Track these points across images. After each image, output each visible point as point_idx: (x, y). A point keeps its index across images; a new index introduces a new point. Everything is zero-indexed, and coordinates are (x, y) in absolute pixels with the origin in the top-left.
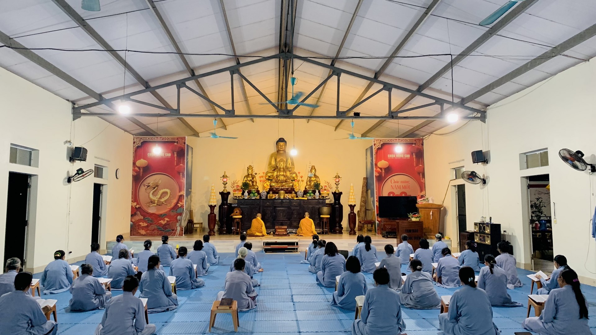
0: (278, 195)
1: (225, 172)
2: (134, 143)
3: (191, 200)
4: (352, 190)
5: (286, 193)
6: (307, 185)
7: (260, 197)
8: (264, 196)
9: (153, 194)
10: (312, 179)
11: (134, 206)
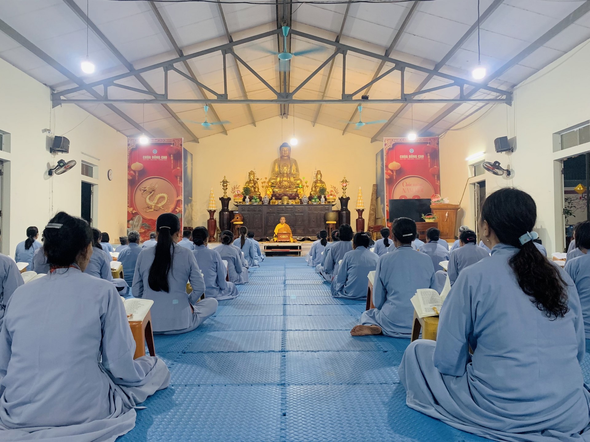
0: (281, 201)
1: (225, 176)
2: (129, 145)
3: (192, 209)
4: (360, 194)
5: (290, 199)
6: (312, 191)
7: (263, 203)
8: (265, 201)
9: (149, 199)
10: (318, 185)
11: (130, 212)
